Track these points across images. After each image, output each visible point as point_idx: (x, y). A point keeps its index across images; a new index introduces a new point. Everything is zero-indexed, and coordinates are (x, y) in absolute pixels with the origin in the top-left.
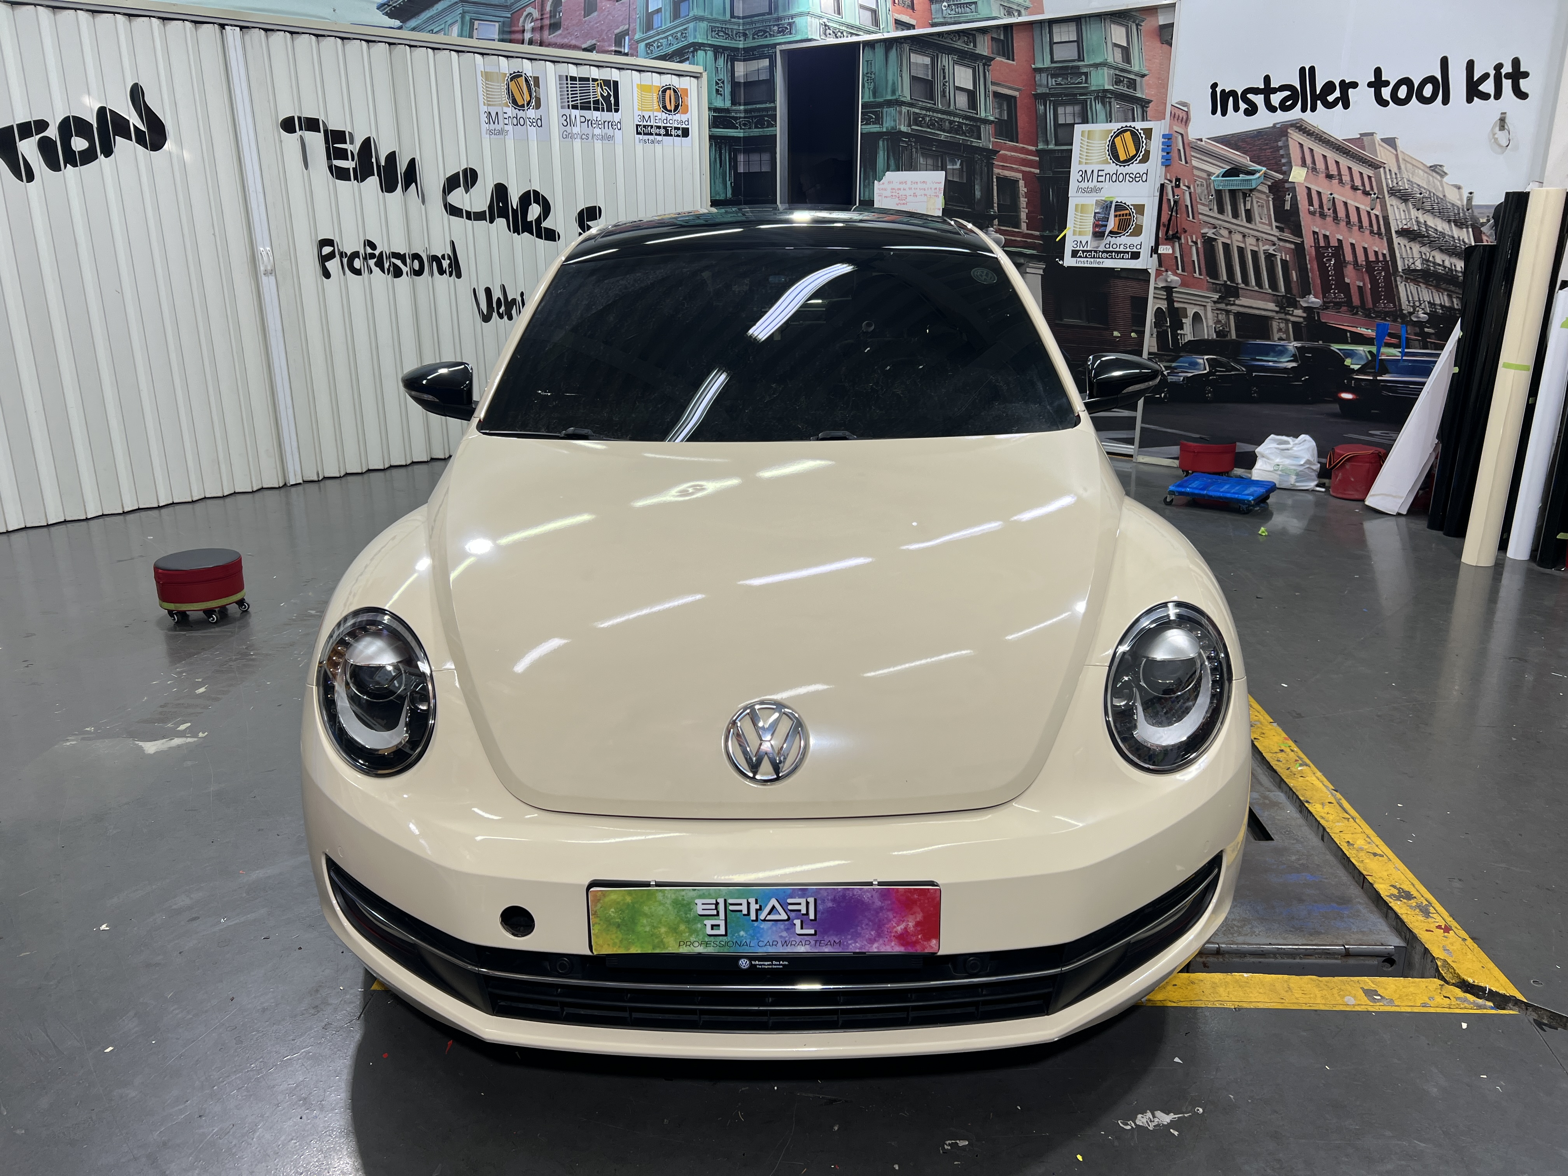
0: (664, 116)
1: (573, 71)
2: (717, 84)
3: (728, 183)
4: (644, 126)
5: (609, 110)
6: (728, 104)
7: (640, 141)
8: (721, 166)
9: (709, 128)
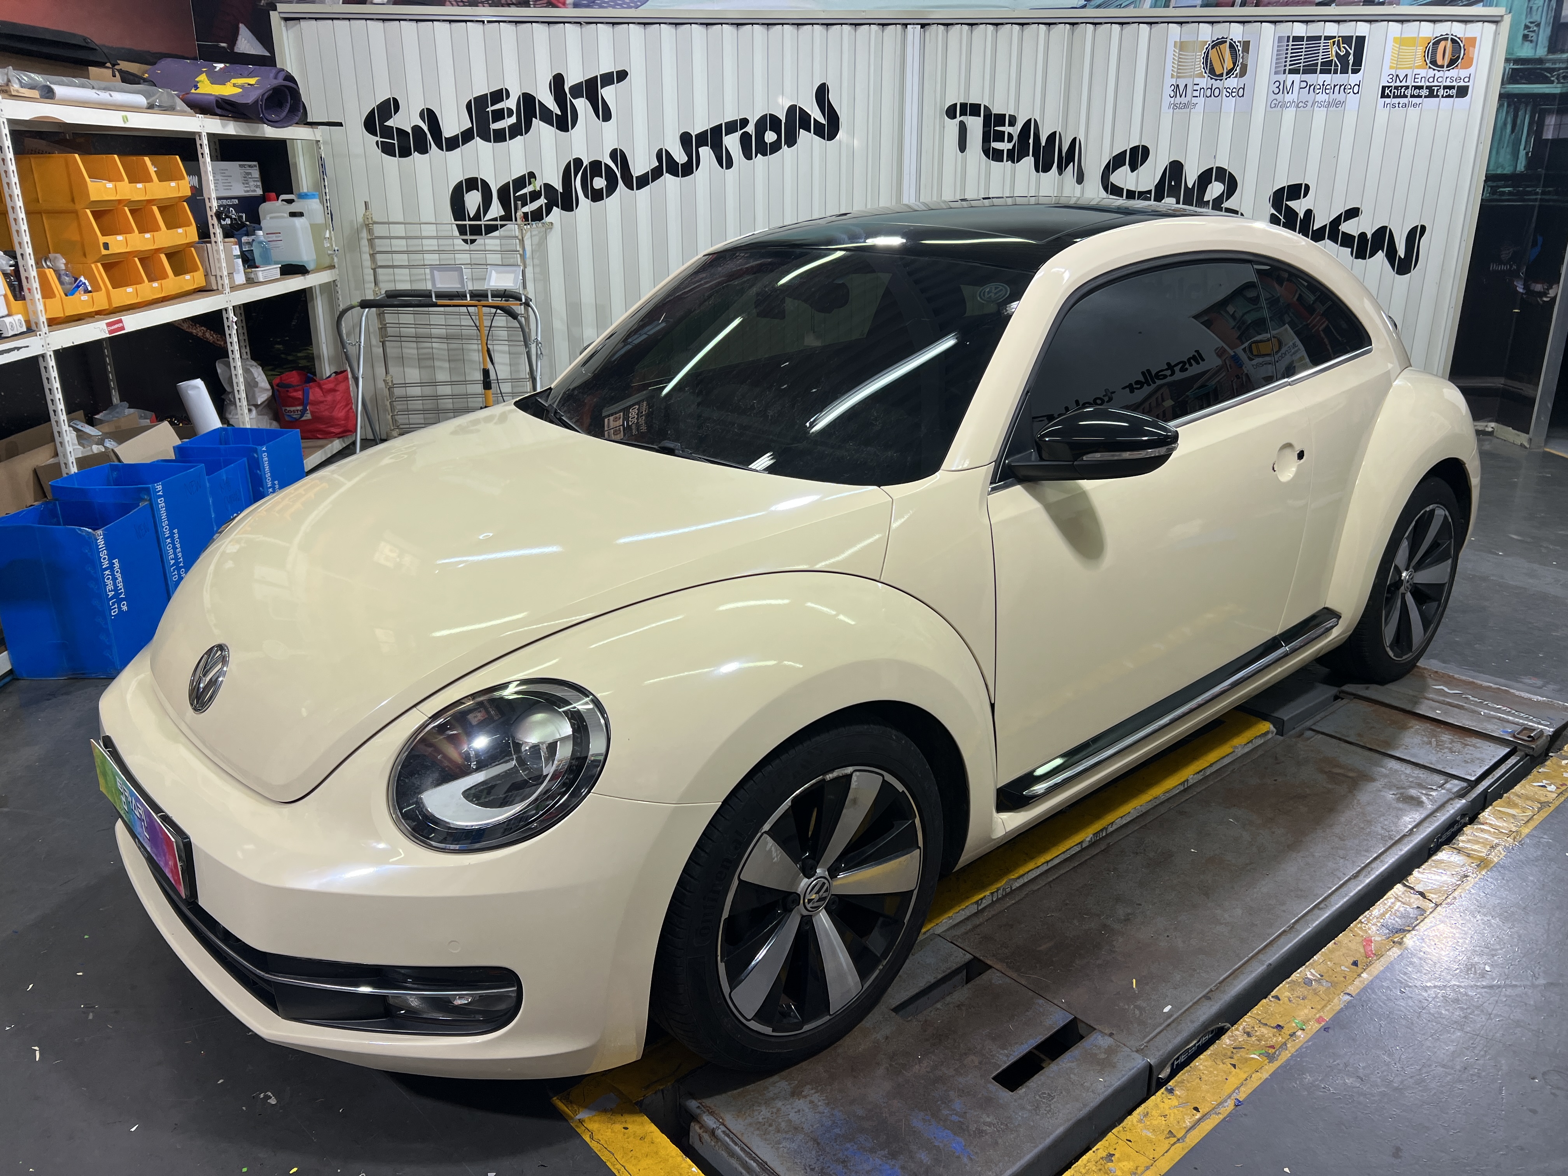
0: (1431, 73)
1: (1300, 30)
2: (1527, 27)
3: (1522, 153)
4: (1396, 88)
5: (1344, 71)
6: (1541, 52)
7: (1385, 105)
8: (1513, 131)
9: (1503, 83)
